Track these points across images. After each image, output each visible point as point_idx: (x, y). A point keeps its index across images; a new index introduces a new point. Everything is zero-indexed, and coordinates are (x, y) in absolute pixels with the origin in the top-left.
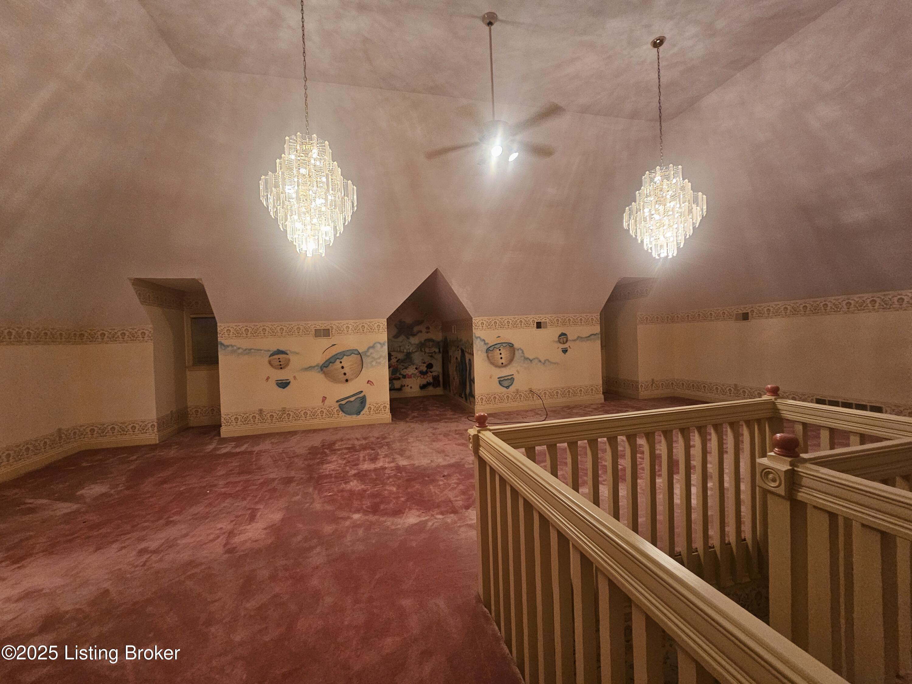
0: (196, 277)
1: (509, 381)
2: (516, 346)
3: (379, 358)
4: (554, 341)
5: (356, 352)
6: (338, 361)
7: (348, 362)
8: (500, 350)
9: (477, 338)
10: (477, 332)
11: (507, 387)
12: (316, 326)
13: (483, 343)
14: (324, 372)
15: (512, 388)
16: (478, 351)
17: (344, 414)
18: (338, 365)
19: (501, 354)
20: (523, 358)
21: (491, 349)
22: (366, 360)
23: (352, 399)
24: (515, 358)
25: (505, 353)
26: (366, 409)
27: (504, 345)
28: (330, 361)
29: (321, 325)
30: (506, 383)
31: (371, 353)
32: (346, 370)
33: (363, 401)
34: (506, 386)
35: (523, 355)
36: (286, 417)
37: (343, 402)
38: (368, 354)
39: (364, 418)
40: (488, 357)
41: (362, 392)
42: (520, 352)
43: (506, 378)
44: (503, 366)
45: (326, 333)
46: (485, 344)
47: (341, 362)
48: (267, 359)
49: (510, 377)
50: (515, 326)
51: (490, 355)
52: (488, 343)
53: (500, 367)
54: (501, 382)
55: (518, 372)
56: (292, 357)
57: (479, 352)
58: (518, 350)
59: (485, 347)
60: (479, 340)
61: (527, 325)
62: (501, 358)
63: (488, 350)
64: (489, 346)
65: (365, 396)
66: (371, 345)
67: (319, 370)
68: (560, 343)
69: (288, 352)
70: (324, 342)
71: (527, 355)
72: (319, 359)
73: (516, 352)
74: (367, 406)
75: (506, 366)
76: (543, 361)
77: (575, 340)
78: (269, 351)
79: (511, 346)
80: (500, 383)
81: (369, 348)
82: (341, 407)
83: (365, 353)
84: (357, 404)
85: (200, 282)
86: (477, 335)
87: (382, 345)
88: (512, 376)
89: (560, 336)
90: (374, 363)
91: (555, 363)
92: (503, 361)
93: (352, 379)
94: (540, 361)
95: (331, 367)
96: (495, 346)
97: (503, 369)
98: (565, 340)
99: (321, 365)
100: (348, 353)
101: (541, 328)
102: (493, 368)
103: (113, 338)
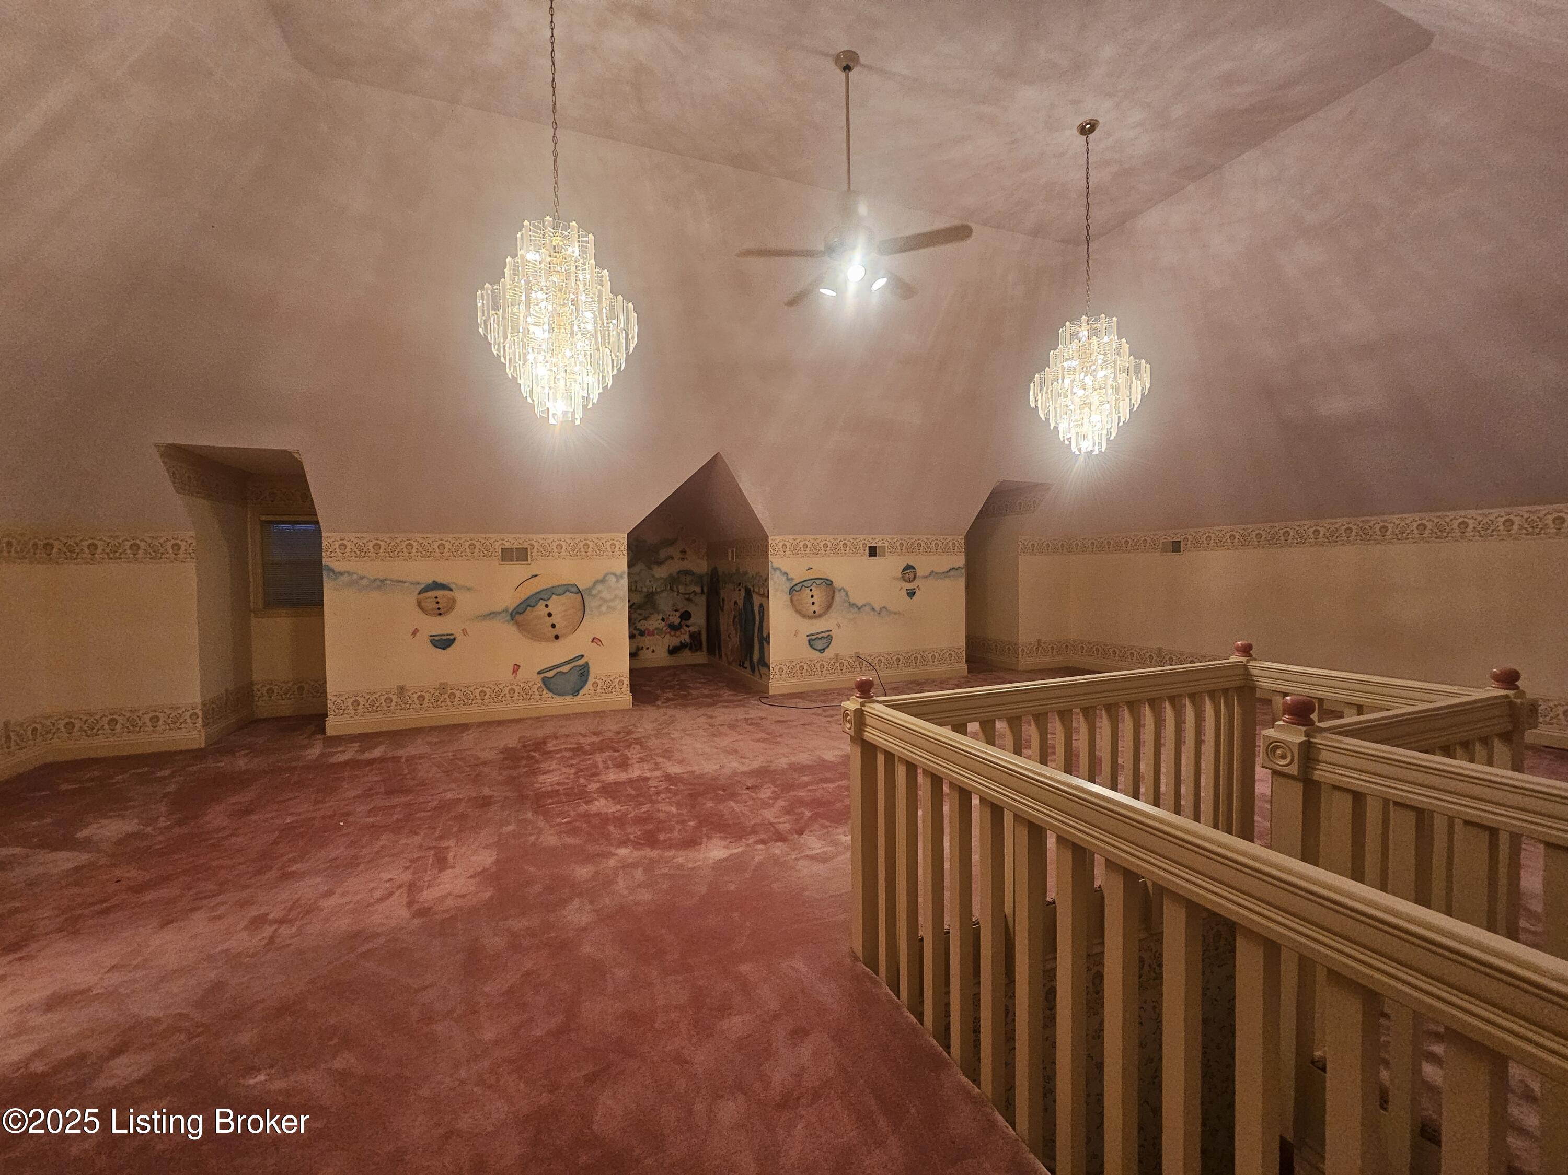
0: (288, 448)
1: (825, 641)
2: (836, 584)
3: (612, 600)
4: (895, 578)
5: (574, 589)
6: (542, 603)
7: (557, 605)
8: (811, 590)
9: (775, 569)
10: (775, 560)
11: (822, 651)
12: (504, 542)
13: (784, 578)
14: (517, 623)
15: (830, 653)
16: (777, 590)
17: (550, 695)
18: (541, 610)
19: (812, 596)
20: (847, 604)
21: (797, 588)
22: (590, 603)
23: (565, 669)
24: (835, 604)
25: (819, 595)
26: (589, 685)
27: (818, 582)
28: (527, 605)
29: (513, 541)
30: (820, 644)
31: (600, 592)
32: (555, 619)
33: (583, 672)
34: (818, 648)
35: (846, 599)
36: (448, 700)
37: (550, 674)
38: (594, 592)
39: (586, 699)
40: (792, 600)
41: (583, 656)
42: (843, 593)
43: (820, 636)
44: (815, 616)
45: (521, 555)
46: (788, 579)
47: (547, 606)
48: (412, 599)
49: (825, 635)
50: (836, 551)
51: (795, 598)
52: (792, 579)
53: (810, 618)
54: (812, 643)
55: (839, 626)
56: (458, 595)
57: (778, 593)
58: (840, 590)
59: (788, 585)
60: (778, 572)
61: (855, 550)
62: (813, 603)
63: (792, 590)
64: (795, 582)
65: (587, 663)
66: (600, 577)
67: (509, 618)
68: (905, 580)
69: (453, 586)
70: (518, 571)
71: (852, 600)
72: (508, 599)
73: (837, 595)
74: (591, 680)
75: (820, 616)
76: (877, 609)
77: (926, 577)
78: (418, 583)
79: (829, 583)
80: (810, 644)
81: (597, 582)
82: (545, 681)
83: (589, 590)
84: (574, 677)
85: (296, 456)
86: (775, 565)
87: (618, 577)
88: (828, 633)
89: (904, 570)
90: (604, 609)
91: (895, 613)
92: (815, 608)
93: (565, 635)
94: (873, 609)
95: (530, 614)
96: (805, 584)
97: (814, 621)
98: (912, 576)
99: (511, 610)
100: (560, 591)
101: (875, 556)
102: (800, 619)
103: (114, 553)
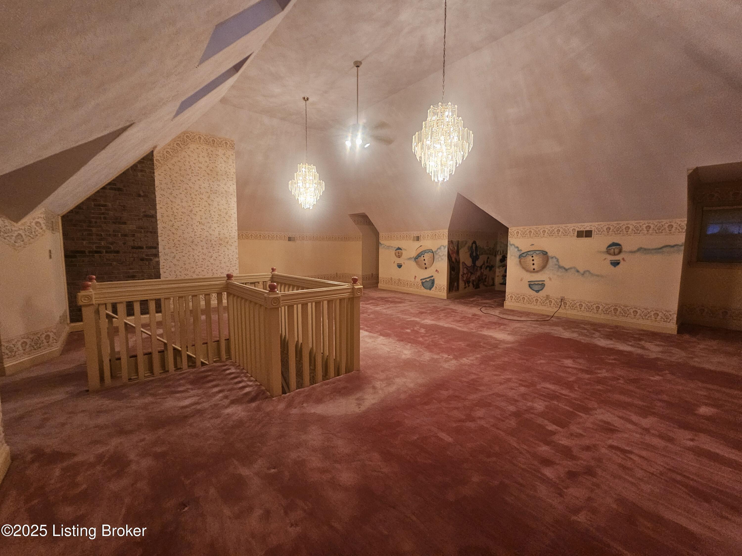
0: (364, 212)
1: (540, 286)
2: (550, 254)
3: (442, 256)
5: (431, 251)
6: (422, 255)
7: (427, 257)
8: (532, 257)
9: (511, 245)
10: (512, 240)
11: (537, 291)
12: (413, 234)
13: (516, 250)
14: (416, 262)
15: (542, 294)
17: (423, 288)
18: (422, 258)
19: (533, 260)
20: (557, 266)
21: (524, 255)
22: (436, 257)
23: (428, 280)
24: (548, 266)
25: (538, 260)
26: (434, 287)
27: (537, 252)
28: (419, 256)
29: (416, 234)
31: (439, 253)
32: (426, 262)
33: (433, 282)
34: (536, 289)
35: (557, 263)
36: (400, 284)
37: (424, 281)
38: (437, 252)
39: (433, 292)
40: (520, 261)
41: (433, 276)
42: (555, 260)
43: (536, 283)
44: (534, 271)
45: (418, 239)
46: (518, 250)
47: (424, 257)
48: (394, 252)
49: (540, 283)
51: (522, 261)
52: (521, 250)
53: (531, 272)
54: (531, 286)
55: (550, 279)
56: (404, 252)
57: (513, 257)
58: (552, 258)
59: (519, 253)
60: (513, 246)
61: (566, 233)
62: (533, 264)
63: (520, 256)
64: (522, 252)
65: (434, 279)
66: (439, 247)
67: (414, 260)
68: (610, 254)
69: (402, 249)
70: (417, 244)
71: (562, 263)
72: (414, 254)
73: (550, 260)
74: (435, 286)
75: (537, 272)
76: (582, 271)
77: (632, 252)
78: (395, 248)
79: (545, 253)
80: (529, 286)
81: (438, 249)
82: (423, 283)
84: (430, 284)
86: (511, 243)
87: (445, 247)
88: (542, 282)
89: (610, 246)
90: (440, 259)
91: (598, 276)
92: (535, 267)
93: (428, 268)
94: (578, 271)
95: (419, 259)
96: (528, 253)
97: (533, 274)
98: (617, 251)
99: (415, 257)
100: (427, 251)
101: (583, 237)
102: (524, 272)
